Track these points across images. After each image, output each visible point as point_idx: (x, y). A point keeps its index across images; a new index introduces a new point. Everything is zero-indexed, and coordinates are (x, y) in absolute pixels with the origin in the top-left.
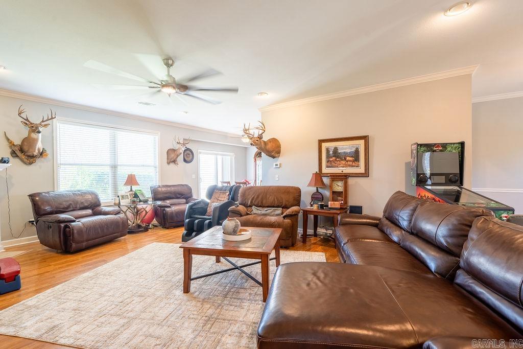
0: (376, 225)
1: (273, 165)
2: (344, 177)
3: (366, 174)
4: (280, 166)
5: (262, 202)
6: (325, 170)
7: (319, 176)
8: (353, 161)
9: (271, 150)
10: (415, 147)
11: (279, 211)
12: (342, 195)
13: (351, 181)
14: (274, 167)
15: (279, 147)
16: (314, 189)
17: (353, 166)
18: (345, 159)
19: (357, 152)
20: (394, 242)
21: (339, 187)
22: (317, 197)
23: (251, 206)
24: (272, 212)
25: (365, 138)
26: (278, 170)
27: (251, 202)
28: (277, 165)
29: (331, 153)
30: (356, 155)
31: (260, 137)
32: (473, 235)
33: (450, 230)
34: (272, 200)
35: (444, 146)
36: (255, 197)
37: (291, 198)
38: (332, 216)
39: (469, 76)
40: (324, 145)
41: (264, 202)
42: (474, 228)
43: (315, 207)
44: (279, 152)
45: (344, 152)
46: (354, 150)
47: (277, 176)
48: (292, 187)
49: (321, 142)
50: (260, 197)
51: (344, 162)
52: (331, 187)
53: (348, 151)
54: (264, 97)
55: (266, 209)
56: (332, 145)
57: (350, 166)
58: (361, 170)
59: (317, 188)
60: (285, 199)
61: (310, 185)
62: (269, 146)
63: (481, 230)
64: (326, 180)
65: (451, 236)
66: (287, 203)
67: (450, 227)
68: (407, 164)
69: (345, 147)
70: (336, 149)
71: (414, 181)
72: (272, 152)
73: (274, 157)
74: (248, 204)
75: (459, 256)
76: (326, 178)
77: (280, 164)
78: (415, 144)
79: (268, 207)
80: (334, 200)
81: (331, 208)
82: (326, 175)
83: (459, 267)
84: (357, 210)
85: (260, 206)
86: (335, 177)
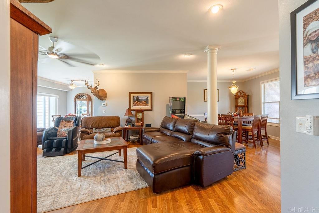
0: (159, 131)
1: (101, 105)
2: (142, 111)
3: (151, 109)
4: (106, 105)
5: (98, 126)
6: (132, 107)
7: (130, 110)
8: (146, 103)
9: (102, 95)
10: (171, 98)
11: (110, 130)
12: (142, 119)
13: (145, 112)
14: (103, 105)
15: (106, 94)
16: (127, 117)
17: (146, 106)
18: (142, 102)
19: (147, 99)
20: (168, 136)
21: (140, 116)
22: (128, 121)
23: (92, 128)
24: (105, 131)
25: (151, 93)
26: (105, 107)
27: (92, 126)
28: (104, 104)
29: (135, 99)
30: (147, 101)
31: (96, 88)
32: (196, 127)
33: (189, 127)
34: (105, 124)
35: (180, 98)
36: (94, 123)
37: (115, 122)
38: (139, 129)
39: (186, 74)
40: (132, 95)
41: (100, 125)
42: (195, 125)
43: (129, 126)
44: (106, 97)
45: (142, 99)
46: (146, 98)
47: (104, 111)
48: (115, 116)
49: (130, 93)
50: (98, 123)
51: (141, 104)
52: (136, 116)
53: (143, 98)
54: (102, 66)
55: (102, 129)
56: (136, 95)
57: (144, 106)
58: (149, 107)
59: (129, 116)
60: (113, 123)
61: (125, 115)
62: (100, 94)
63: (197, 126)
64: (133, 113)
65: (189, 129)
66: (114, 125)
67: (189, 126)
68: (168, 105)
69: (142, 97)
70: (138, 98)
71: (171, 112)
72: (102, 97)
73: (102, 100)
74: (89, 127)
75: (192, 134)
76: (133, 111)
77: (106, 104)
78: (171, 97)
79: (102, 128)
80: (138, 122)
81: (137, 126)
82: (134, 110)
83: (192, 138)
84: (148, 126)
85: (98, 128)
86: (138, 111)
